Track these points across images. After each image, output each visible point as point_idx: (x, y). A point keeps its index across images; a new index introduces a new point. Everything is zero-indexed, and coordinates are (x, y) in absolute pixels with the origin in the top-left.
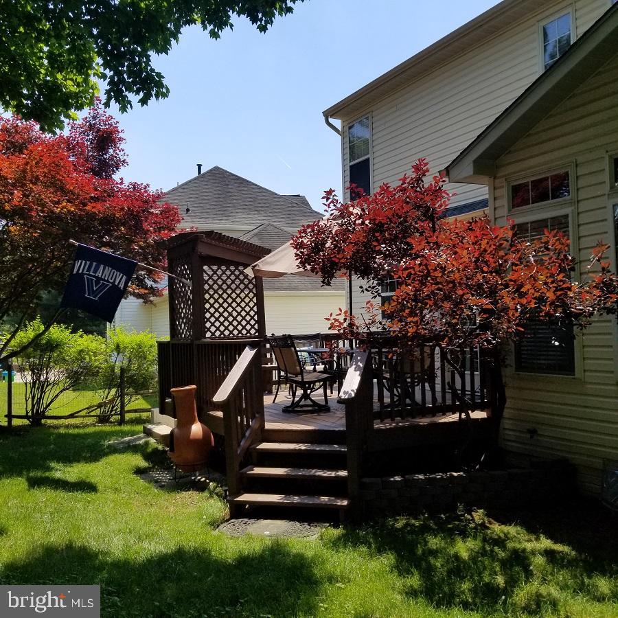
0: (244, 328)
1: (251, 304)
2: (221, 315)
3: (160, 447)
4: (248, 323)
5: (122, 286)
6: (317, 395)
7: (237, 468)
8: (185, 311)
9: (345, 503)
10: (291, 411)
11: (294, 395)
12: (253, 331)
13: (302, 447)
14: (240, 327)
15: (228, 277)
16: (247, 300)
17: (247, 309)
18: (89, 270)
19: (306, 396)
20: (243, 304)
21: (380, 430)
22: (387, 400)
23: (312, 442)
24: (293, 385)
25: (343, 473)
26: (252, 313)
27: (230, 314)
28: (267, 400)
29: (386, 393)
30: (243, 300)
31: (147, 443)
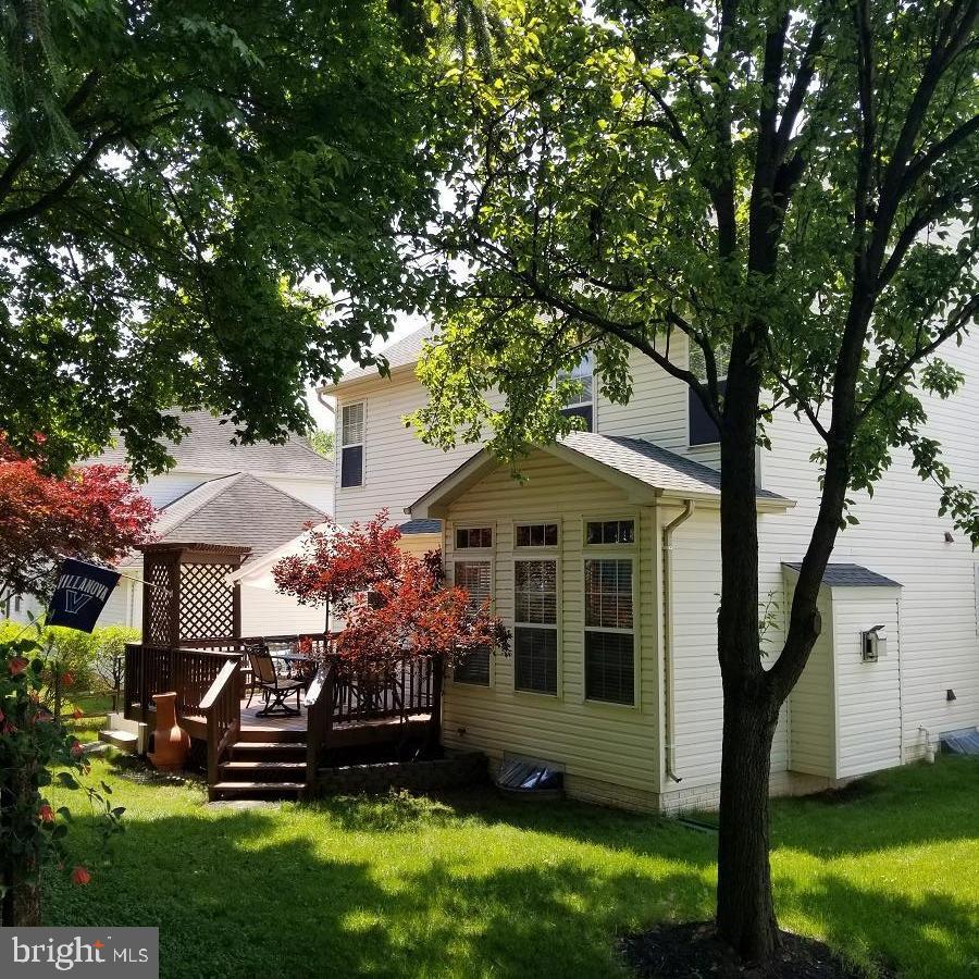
0: (218, 628)
1: (227, 604)
2: (194, 615)
3: (124, 753)
4: (223, 623)
5: (102, 598)
6: (290, 700)
7: (216, 762)
8: (159, 614)
9: (303, 786)
10: (264, 715)
11: (268, 700)
12: (227, 633)
13: (272, 745)
14: (213, 629)
15: (204, 576)
16: (223, 599)
17: (223, 609)
18: (72, 584)
19: (279, 702)
20: (218, 604)
21: (337, 731)
22: (354, 705)
23: (280, 742)
24: (267, 691)
25: (303, 765)
26: (227, 613)
27: (204, 615)
28: (243, 704)
29: (354, 698)
30: (218, 600)
31: (109, 750)
